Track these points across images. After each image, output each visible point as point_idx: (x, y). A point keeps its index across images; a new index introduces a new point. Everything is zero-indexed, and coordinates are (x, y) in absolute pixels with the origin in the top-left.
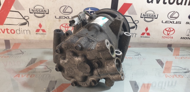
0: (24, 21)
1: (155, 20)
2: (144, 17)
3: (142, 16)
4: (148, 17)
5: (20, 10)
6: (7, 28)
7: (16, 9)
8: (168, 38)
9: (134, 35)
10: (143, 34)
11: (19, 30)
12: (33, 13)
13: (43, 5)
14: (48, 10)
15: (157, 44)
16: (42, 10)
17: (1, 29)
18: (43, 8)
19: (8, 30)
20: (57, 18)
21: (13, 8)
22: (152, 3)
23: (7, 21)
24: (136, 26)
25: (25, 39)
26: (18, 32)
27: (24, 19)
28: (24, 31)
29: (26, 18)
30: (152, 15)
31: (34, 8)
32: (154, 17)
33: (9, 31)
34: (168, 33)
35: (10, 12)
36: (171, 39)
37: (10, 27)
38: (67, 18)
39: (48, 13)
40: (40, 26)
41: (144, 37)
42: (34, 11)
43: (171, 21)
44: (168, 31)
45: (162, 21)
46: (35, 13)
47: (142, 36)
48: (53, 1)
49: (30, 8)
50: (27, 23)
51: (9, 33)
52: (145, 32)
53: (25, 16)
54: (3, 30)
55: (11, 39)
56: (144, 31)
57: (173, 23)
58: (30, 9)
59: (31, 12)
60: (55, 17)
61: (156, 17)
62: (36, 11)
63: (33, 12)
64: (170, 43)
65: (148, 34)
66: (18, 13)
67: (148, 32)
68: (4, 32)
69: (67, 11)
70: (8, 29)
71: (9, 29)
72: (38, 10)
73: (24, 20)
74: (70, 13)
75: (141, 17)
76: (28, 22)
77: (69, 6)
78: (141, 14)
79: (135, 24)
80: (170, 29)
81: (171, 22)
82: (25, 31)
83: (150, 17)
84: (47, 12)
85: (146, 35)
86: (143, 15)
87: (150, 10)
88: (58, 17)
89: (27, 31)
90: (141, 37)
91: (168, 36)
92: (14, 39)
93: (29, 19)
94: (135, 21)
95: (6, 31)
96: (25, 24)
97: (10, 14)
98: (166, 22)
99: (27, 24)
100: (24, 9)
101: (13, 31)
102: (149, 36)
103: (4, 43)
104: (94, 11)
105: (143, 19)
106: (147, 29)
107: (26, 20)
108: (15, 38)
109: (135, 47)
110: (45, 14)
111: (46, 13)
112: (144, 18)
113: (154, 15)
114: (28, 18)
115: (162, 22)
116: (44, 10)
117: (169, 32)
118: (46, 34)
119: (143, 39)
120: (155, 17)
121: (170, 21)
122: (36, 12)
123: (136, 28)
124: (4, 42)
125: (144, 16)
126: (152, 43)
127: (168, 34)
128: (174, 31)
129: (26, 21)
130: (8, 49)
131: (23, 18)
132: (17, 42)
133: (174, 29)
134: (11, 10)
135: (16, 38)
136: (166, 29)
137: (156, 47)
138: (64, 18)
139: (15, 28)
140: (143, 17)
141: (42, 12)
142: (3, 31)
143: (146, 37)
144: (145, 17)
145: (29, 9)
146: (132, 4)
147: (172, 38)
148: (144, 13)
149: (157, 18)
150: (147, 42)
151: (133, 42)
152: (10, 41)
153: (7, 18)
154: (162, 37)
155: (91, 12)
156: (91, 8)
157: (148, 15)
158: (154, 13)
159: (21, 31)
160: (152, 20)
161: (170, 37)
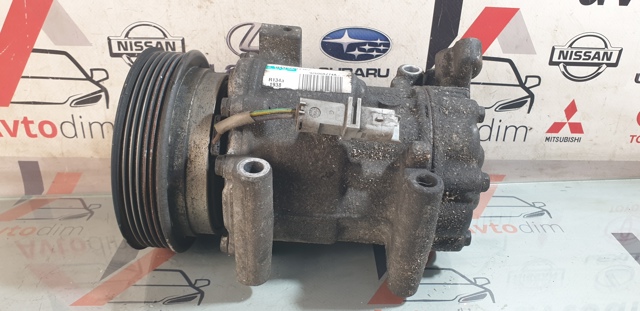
0: (89, 88)
1: (607, 71)
2: (562, 60)
3: (555, 59)
4: (581, 61)
5: (71, 44)
6: (25, 118)
7: (56, 44)
9: (522, 131)
10: (556, 127)
11: (74, 125)
12: (124, 56)
13: (160, 23)
14: (183, 41)
15: (610, 163)
16: (158, 43)
17: (4, 122)
18: (161, 35)
19: (31, 125)
21: (43, 41)
22: (601, 3)
23: (24, 90)
24: (529, 99)
25: (96, 157)
26: (69, 129)
27: (90, 79)
28: (90, 125)
29: (98, 76)
30: (598, 53)
31: (127, 36)
32: (605, 61)
33: (34, 129)
35: (33, 54)
37: (36, 114)
41: (558, 140)
42: (126, 49)
45: (638, 76)
46: (132, 55)
47: (549, 135)
48: (200, 7)
49: (111, 34)
50: (103, 94)
51: (35, 136)
52: (565, 120)
53: (92, 70)
54: (11, 127)
55: (43, 159)
56: (562, 118)
58: (109, 40)
59: (115, 50)
61: (613, 60)
62: (134, 47)
63: (122, 51)
65: (577, 128)
66: (64, 56)
67: (574, 119)
68: (13, 134)
69: (255, 45)
70: (29, 119)
71: (32, 122)
72: (144, 41)
73: (88, 82)
75: (552, 63)
76: (104, 89)
78: (553, 49)
79: (527, 90)
82: (96, 128)
83: (590, 61)
84: (179, 50)
85: (566, 131)
86: (562, 52)
87: (589, 31)
88: (220, 68)
89: (102, 125)
90: (547, 139)
92: (55, 158)
93: (107, 78)
94: (527, 77)
95: (21, 127)
96: (92, 99)
97: (35, 64)
99: (103, 100)
100: (85, 42)
101: (48, 129)
102: (577, 136)
103: (20, 174)
104: (364, 44)
105: (557, 70)
106: (571, 110)
107: (97, 83)
108: (56, 153)
109: (523, 177)
112: (561, 65)
113: (606, 53)
114: (105, 76)
115: (637, 81)
119: (553, 145)
120: (609, 59)
122: (134, 52)
123: (528, 104)
124: (17, 169)
125: (565, 58)
126: (589, 162)
129: (99, 89)
130: (34, 197)
131: (84, 77)
132: (67, 170)
134: (35, 47)
135: (63, 153)
137: (604, 177)
139: (57, 115)
140: (557, 64)
142: (12, 129)
143: (566, 139)
144: (568, 60)
145: (107, 41)
146: (516, 10)
148: (562, 44)
149: (615, 65)
150: (570, 159)
151: (517, 159)
152: (40, 164)
153: (22, 80)
154: (633, 136)
155: (352, 47)
156: (353, 32)
157: (582, 54)
158: (606, 46)
159: (78, 126)
160: (597, 74)
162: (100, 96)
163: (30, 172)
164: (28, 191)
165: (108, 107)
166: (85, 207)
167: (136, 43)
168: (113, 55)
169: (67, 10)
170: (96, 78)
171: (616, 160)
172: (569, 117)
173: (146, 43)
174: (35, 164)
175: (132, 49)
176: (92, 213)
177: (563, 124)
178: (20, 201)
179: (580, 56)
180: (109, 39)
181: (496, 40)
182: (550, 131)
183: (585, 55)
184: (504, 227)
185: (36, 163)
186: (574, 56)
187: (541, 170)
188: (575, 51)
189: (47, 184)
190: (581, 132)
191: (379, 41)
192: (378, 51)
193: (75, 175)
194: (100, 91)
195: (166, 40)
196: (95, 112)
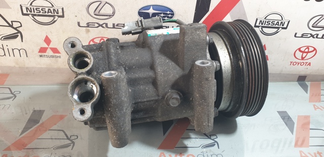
0: (11, 31)
1: (282, 31)
2: (260, 25)
3: (257, 24)
4: (270, 26)
8: (302, 64)
11: (3, 50)
12: (30, 15)
14: (63, 9)
15: (280, 74)
16: (49, 9)
18: (50, 5)
20: (81, 25)
25: (17, 66)
27: (11, 26)
28: (13, 50)
29: (15, 25)
30: (278, 22)
31: (31, 4)
32: (281, 26)
34: (304, 56)
36: (306, 67)
38: (104, 25)
39: (63, 16)
40: (47, 40)
42: (31, 12)
43: (314, 33)
44: (303, 52)
45: (296, 34)
46: (35, 15)
49: (22, 3)
50: (19, 34)
53: (12, 22)
57: (317, 37)
60: (79, 24)
61: (285, 26)
62: (36, 11)
63: (29, 13)
64: (303, 73)
69: (102, 12)
72: (41, 8)
73: (10, 28)
74: (110, 16)
75: (256, 26)
76: (19, 32)
77: (108, 2)
78: (257, 19)
80: (308, 48)
81: (312, 36)
82: (16, 52)
83: (274, 26)
84: (60, 14)
86: (261, 21)
87: (274, 11)
88: (83, 24)
89: (19, 51)
91: (302, 61)
93: (21, 26)
96: (13, 37)
98: (302, 36)
99: (19, 38)
100: (8, 7)
104: (161, 13)
107: (15, 29)
110: (56, 17)
111: (59, 17)
112: (260, 27)
113: (282, 23)
114: (20, 25)
115: (295, 36)
116: (54, 10)
117: (305, 54)
118: (60, 57)
120: (283, 25)
121: (310, 34)
122: (35, 13)
127: (303, 58)
128: (315, 52)
129: (17, 32)
131: (8, 25)
132: (1, 72)
133: (315, 49)
136: (299, 49)
137: (276, 81)
138: (97, 25)
140: (258, 27)
141: (48, 12)
144: (263, 25)
145: (19, 7)
147: (310, 64)
148: (261, 17)
149: (286, 28)
154: (291, 62)
155: (154, 15)
156: (155, 7)
157: (270, 23)
158: (282, 19)
159: (6, 50)
160: (277, 32)
161: (306, 63)
162: (18, 35)
165: (22, 41)
166: (12, 93)
167: (36, 9)
168: (23, 14)
171: (282, 73)
173: (42, 9)
175: (34, 12)
176: (15, 96)
179: (270, 24)
180: (21, 5)
181: (229, 14)
183: (272, 23)
186: (266, 23)
188: (267, 21)
190: (267, 60)
191: (168, 12)
192: (168, 17)
193: (6, 75)
194: (17, 33)
195: (53, 8)
196: (15, 43)
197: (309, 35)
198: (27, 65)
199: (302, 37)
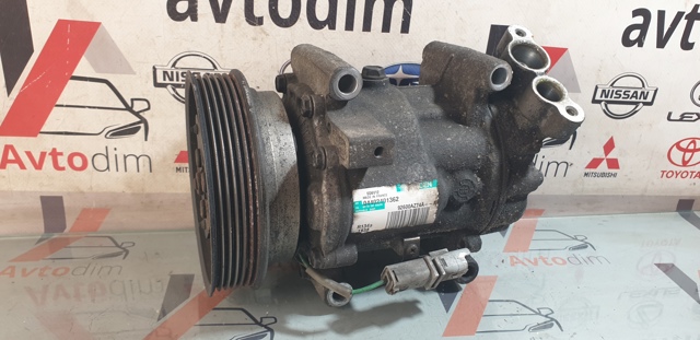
0: (128, 119)
1: (644, 109)
2: (603, 98)
3: (598, 98)
4: (621, 99)
5: (113, 72)
6: (54, 150)
7: (97, 72)
8: (685, 175)
9: (563, 166)
10: (595, 163)
11: (107, 157)
12: (169, 87)
13: (210, 54)
15: (642, 197)
18: (211, 67)
19: (59, 158)
21: (83, 67)
22: (641, 45)
23: (56, 120)
24: (571, 136)
25: (128, 191)
26: (101, 162)
27: (129, 109)
28: (125, 157)
29: (138, 106)
30: (636, 92)
31: (174, 65)
32: (642, 100)
33: (62, 161)
34: (686, 159)
35: (71, 82)
36: (693, 180)
37: (65, 145)
41: (596, 175)
42: (171, 79)
44: (686, 150)
45: (670, 114)
46: (178, 86)
47: (588, 171)
48: (255, 39)
49: (157, 64)
50: (142, 125)
51: (63, 169)
53: (132, 100)
54: (37, 159)
55: (69, 194)
56: (600, 154)
58: (155, 70)
59: (160, 80)
61: (649, 99)
63: (168, 81)
64: (686, 194)
65: (613, 164)
66: (105, 85)
67: (611, 156)
68: (39, 166)
71: (61, 154)
73: (127, 113)
75: (594, 101)
76: (143, 121)
78: (597, 88)
80: (694, 142)
82: (131, 161)
83: (628, 100)
85: (603, 167)
86: (604, 91)
87: (628, 71)
89: (138, 159)
90: (586, 174)
91: (684, 169)
92: (82, 193)
93: (149, 109)
95: (48, 160)
96: (129, 130)
97: (71, 92)
98: (682, 118)
99: (141, 132)
101: (78, 162)
102: (613, 171)
103: (40, 211)
104: (417, 79)
105: (599, 108)
106: (609, 146)
107: (137, 114)
108: (84, 188)
112: (603, 103)
113: (643, 93)
114: (147, 107)
115: (669, 119)
117: (688, 155)
119: (591, 181)
120: (645, 98)
121: (697, 114)
122: (180, 82)
123: (570, 140)
124: (39, 204)
125: (606, 97)
126: (623, 197)
127: (685, 163)
129: (138, 120)
131: (124, 107)
132: (94, 205)
134: (74, 74)
135: (91, 188)
136: (678, 145)
139: (88, 146)
140: (599, 102)
142: (37, 161)
143: (603, 175)
144: (609, 99)
145: (151, 70)
146: (564, 50)
147: (698, 175)
148: (605, 84)
149: (650, 104)
150: (606, 194)
151: (557, 193)
152: (64, 199)
153: (55, 108)
154: (663, 172)
155: (405, 82)
156: (407, 67)
157: (622, 93)
158: (644, 86)
159: (112, 159)
160: (634, 112)
161: (692, 172)
162: (139, 128)
163: (52, 207)
164: (49, 229)
165: (146, 139)
167: (182, 74)
168: (157, 85)
169: (113, 38)
170: (136, 109)
171: (647, 194)
172: (607, 152)
174: (59, 200)
175: (178, 80)
177: (600, 160)
178: (40, 240)
179: (620, 95)
180: (154, 68)
182: (589, 166)
183: (624, 94)
184: (553, 259)
185: (61, 198)
186: (614, 95)
187: (578, 204)
188: (615, 90)
189: (70, 222)
190: (617, 167)
193: (103, 211)
194: (139, 123)
195: (216, 71)
196: (133, 144)
197: (695, 117)
198: (148, 191)
199: (681, 120)
